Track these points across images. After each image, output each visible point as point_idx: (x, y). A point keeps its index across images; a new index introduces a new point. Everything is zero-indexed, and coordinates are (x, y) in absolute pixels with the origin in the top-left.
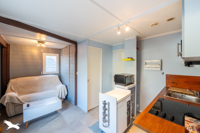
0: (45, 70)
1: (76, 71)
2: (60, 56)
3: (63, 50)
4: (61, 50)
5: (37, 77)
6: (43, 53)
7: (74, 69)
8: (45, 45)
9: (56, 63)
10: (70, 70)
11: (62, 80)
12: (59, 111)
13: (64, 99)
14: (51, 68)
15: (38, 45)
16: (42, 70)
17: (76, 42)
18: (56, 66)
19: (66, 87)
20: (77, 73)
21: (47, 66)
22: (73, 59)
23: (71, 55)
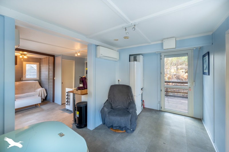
0: (25, 77)
1: (54, 76)
2: (40, 65)
3: (44, 59)
4: (41, 60)
5: (18, 82)
6: (24, 62)
7: (52, 75)
8: (27, 56)
9: (36, 71)
10: (50, 76)
11: (42, 85)
12: (39, 105)
13: (44, 99)
14: (30, 75)
15: (21, 57)
16: (22, 76)
17: (54, 55)
18: (36, 74)
19: (46, 90)
20: (55, 78)
21: (27, 73)
22: (51, 67)
23: (50, 65)
